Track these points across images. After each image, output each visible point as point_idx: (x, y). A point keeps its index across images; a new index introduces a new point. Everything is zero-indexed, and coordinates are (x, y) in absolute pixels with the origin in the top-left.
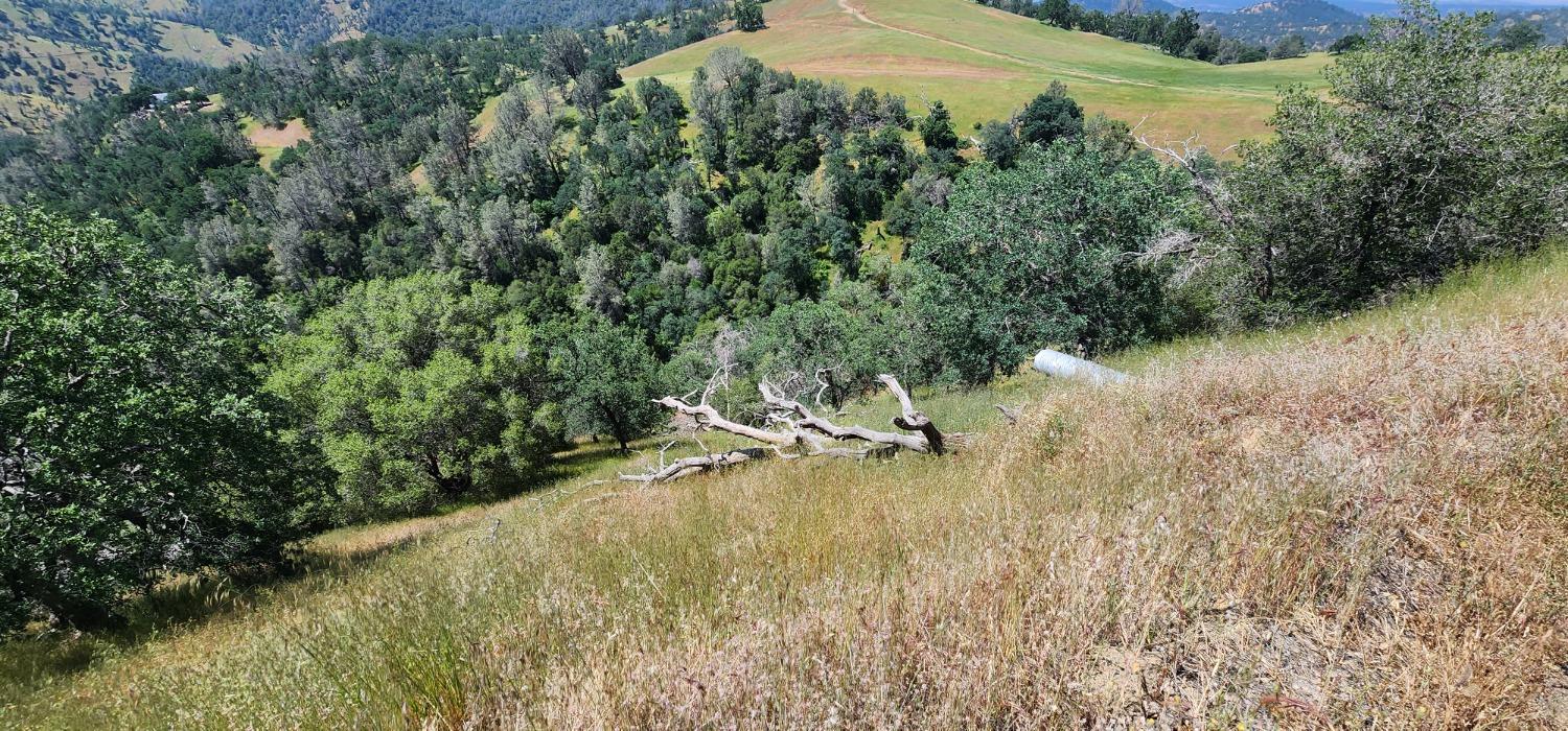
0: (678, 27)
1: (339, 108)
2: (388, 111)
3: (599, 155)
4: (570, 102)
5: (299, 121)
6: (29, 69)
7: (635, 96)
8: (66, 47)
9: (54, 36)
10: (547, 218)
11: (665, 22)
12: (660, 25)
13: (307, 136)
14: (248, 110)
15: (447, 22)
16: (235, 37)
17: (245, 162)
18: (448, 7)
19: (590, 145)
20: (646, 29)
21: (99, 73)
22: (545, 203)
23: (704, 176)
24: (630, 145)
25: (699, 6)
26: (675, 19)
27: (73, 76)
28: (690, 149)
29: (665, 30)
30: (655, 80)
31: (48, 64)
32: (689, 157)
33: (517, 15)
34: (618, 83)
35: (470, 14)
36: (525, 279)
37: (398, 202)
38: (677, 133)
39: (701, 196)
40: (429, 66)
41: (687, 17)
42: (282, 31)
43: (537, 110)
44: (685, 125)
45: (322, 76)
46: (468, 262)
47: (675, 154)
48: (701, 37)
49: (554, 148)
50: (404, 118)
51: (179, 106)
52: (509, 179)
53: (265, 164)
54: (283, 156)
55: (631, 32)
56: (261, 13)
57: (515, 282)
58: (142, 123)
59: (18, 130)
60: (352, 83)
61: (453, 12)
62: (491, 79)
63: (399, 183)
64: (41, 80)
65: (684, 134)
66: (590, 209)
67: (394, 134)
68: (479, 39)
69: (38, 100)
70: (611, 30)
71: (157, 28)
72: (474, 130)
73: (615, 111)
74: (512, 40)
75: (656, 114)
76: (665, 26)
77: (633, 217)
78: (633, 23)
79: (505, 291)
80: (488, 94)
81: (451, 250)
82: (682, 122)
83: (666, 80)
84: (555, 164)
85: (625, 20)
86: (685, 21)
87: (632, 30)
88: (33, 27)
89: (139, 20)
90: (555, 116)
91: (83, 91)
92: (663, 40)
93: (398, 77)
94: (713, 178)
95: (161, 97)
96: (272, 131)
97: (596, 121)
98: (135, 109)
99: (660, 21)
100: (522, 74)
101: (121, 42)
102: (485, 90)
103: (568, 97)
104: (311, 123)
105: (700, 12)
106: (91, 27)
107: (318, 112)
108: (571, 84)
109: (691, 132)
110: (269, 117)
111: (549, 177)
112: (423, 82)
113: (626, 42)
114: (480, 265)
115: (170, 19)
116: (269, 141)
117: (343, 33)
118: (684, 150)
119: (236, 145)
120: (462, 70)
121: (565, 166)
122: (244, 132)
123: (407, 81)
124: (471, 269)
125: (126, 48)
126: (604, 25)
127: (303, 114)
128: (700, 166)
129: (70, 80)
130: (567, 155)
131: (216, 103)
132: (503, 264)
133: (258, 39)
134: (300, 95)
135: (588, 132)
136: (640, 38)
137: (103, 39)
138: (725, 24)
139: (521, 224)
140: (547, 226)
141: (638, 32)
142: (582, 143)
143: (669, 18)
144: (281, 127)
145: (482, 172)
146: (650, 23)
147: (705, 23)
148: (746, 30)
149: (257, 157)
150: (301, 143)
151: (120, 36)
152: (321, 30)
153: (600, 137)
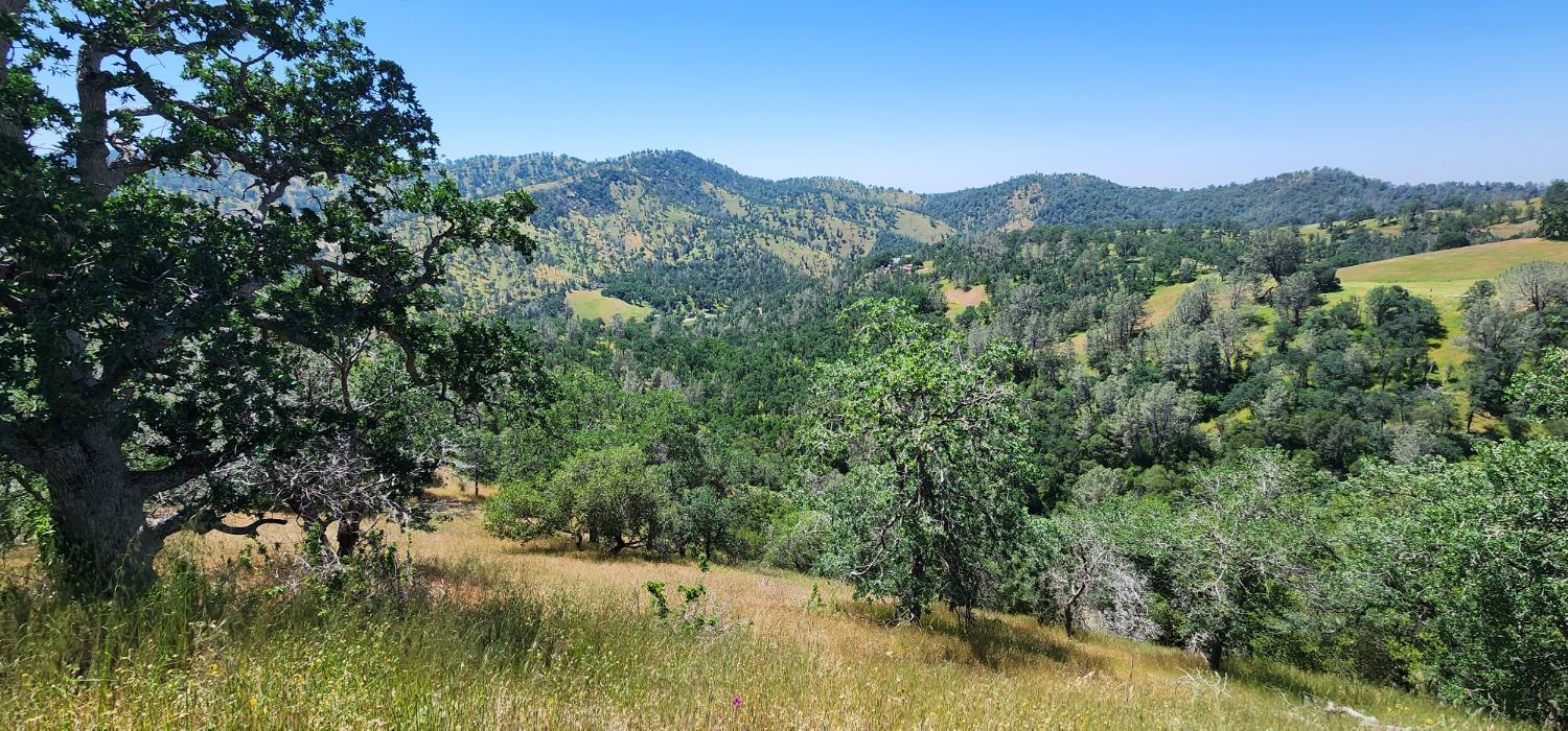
0: (1415, 229)
1: (1015, 280)
2: (1060, 288)
3: (1300, 362)
4: (1261, 300)
5: (982, 287)
6: (825, 237)
7: (1363, 305)
8: (848, 223)
9: (844, 217)
10: (1209, 412)
11: (1395, 223)
12: (1384, 225)
13: (986, 299)
14: (950, 275)
15: (1108, 215)
16: (941, 222)
17: (937, 312)
18: (1113, 202)
19: (1283, 348)
20: (1362, 229)
21: (857, 240)
22: (1208, 397)
23: (1463, 412)
24: (1348, 356)
25: (1459, 205)
26: (1412, 220)
27: (844, 242)
28: (1442, 376)
29: (1393, 232)
30: (1399, 290)
31: (835, 234)
32: (1436, 384)
33: (1181, 210)
34: (1333, 286)
35: (1132, 208)
36: (1168, 468)
37: (1054, 364)
38: (1424, 352)
39: (1450, 437)
40: (1105, 254)
41: (1435, 218)
42: (973, 219)
43: (1221, 304)
44: (1437, 346)
45: (1010, 255)
46: (1111, 434)
47: (1416, 377)
48: (1464, 243)
49: (1238, 344)
50: (1074, 295)
51: (905, 267)
52: (1176, 366)
53: (951, 315)
54: (966, 313)
55: (1340, 234)
56: (964, 206)
57: (1156, 467)
58: (880, 276)
59: (808, 272)
60: (1033, 263)
61: (1117, 207)
62: (1168, 271)
63: (1060, 349)
64: (828, 243)
65: (1434, 356)
66: (1271, 415)
67: (1063, 308)
68: (1147, 231)
69: (823, 255)
70: (1309, 229)
71: (898, 214)
72: (1144, 314)
73: (1329, 317)
74: (1182, 234)
75: (1394, 328)
76: (1392, 226)
77: (1332, 438)
78: (1344, 223)
79: (1141, 472)
80: (1160, 283)
81: (1097, 418)
82: (1432, 341)
83: (1416, 290)
84: (1232, 361)
85: (1334, 218)
86: (1429, 223)
87: (1341, 230)
88: (836, 212)
89: (889, 209)
90: (1240, 312)
91: (845, 252)
92: (1388, 242)
93: (1074, 261)
94: (1477, 418)
95: (896, 260)
96: (960, 291)
97: (1298, 323)
98: (877, 267)
99: (1386, 222)
100: (1204, 268)
101: (875, 223)
102: (1158, 279)
103: (1260, 295)
104: (991, 289)
105: (1458, 213)
106: (863, 213)
107: (1000, 282)
108: (1270, 283)
109: (1449, 355)
110: (961, 282)
111: (1223, 372)
112: (1097, 267)
113: (1328, 243)
114: (1124, 440)
115: (907, 209)
116: (958, 299)
117: (1017, 222)
118: (1430, 376)
119: (937, 298)
120: (1138, 259)
121: (1244, 364)
122: (942, 289)
123: (1082, 265)
124: (1111, 441)
125: (876, 226)
126: (1300, 222)
127: (988, 282)
128: (1462, 401)
129: (841, 244)
130: (1251, 354)
131: (928, 268)
132: (1147, 444)
133: (954, 224)
134: (989, 268)
135: (1284, 334)
136: (1351, 238)
137: (867, 220)
138: (1504, 229)
139: (1179, 411)
140: (1206, 420)
141: (1349, 232)
142: (1270, 344)
143: (1403, 219)
144: (967, 289)
145: (1142, 353)
146: (1371, 224)
147: (1464, 226)
148: (1554, 238)
149: (946, 310)
150: (982, 304)
151: (876, 219)
152: (1001, 219)
153: (1303, 342)
